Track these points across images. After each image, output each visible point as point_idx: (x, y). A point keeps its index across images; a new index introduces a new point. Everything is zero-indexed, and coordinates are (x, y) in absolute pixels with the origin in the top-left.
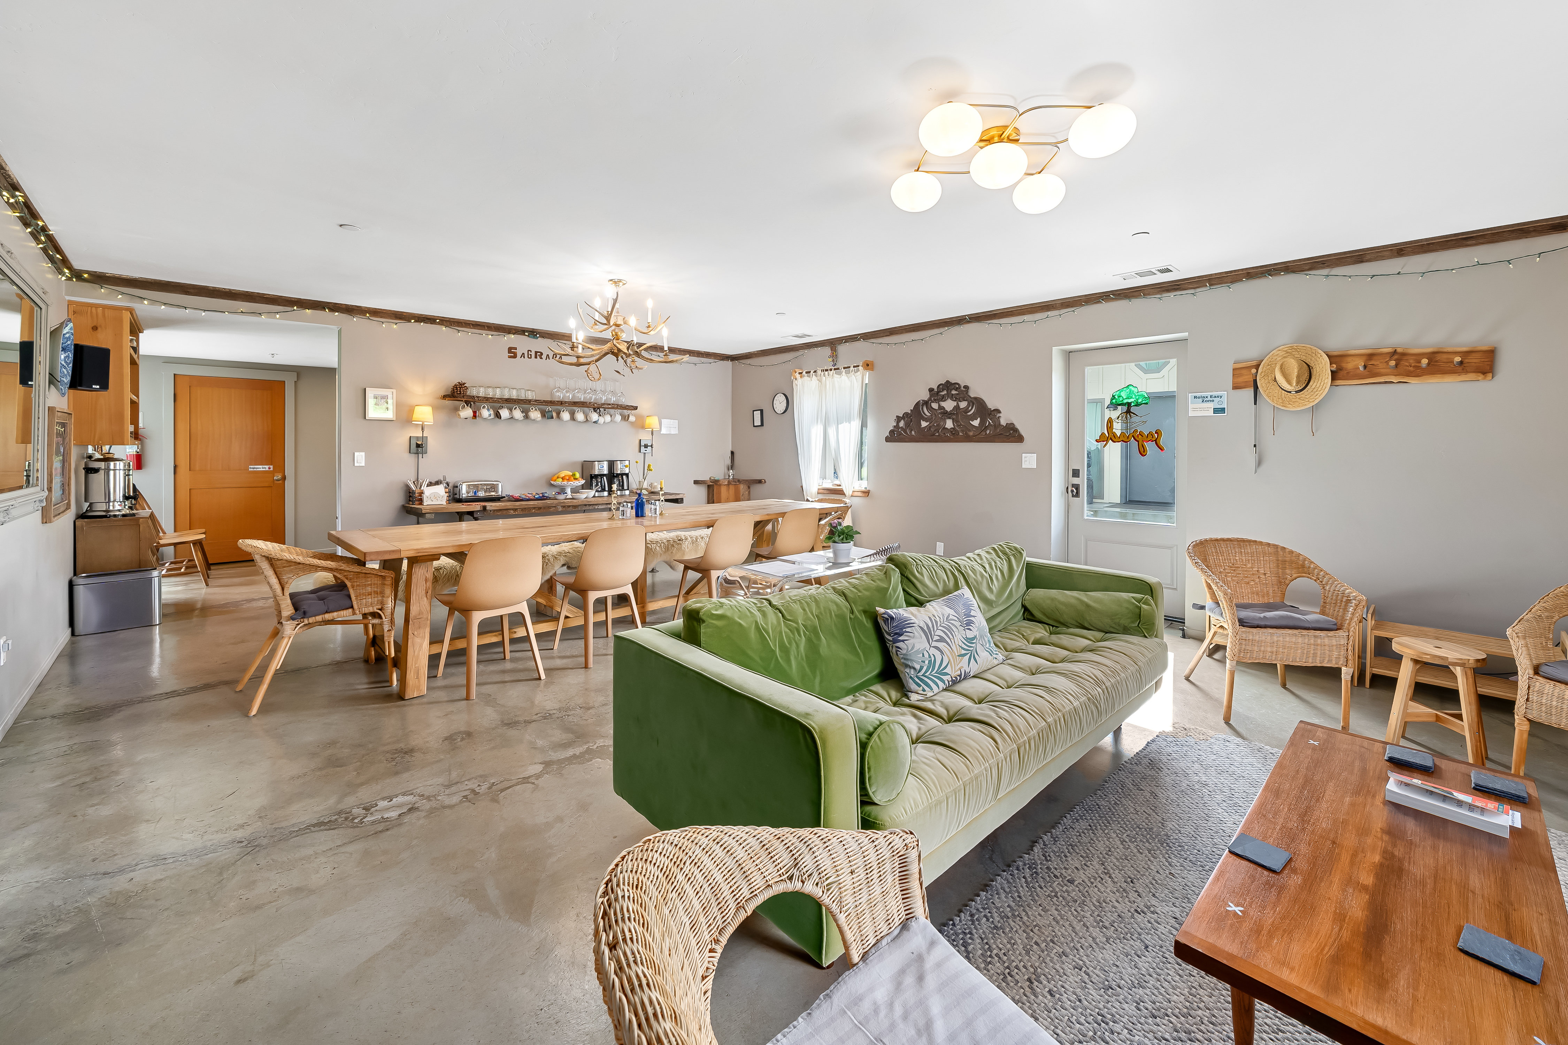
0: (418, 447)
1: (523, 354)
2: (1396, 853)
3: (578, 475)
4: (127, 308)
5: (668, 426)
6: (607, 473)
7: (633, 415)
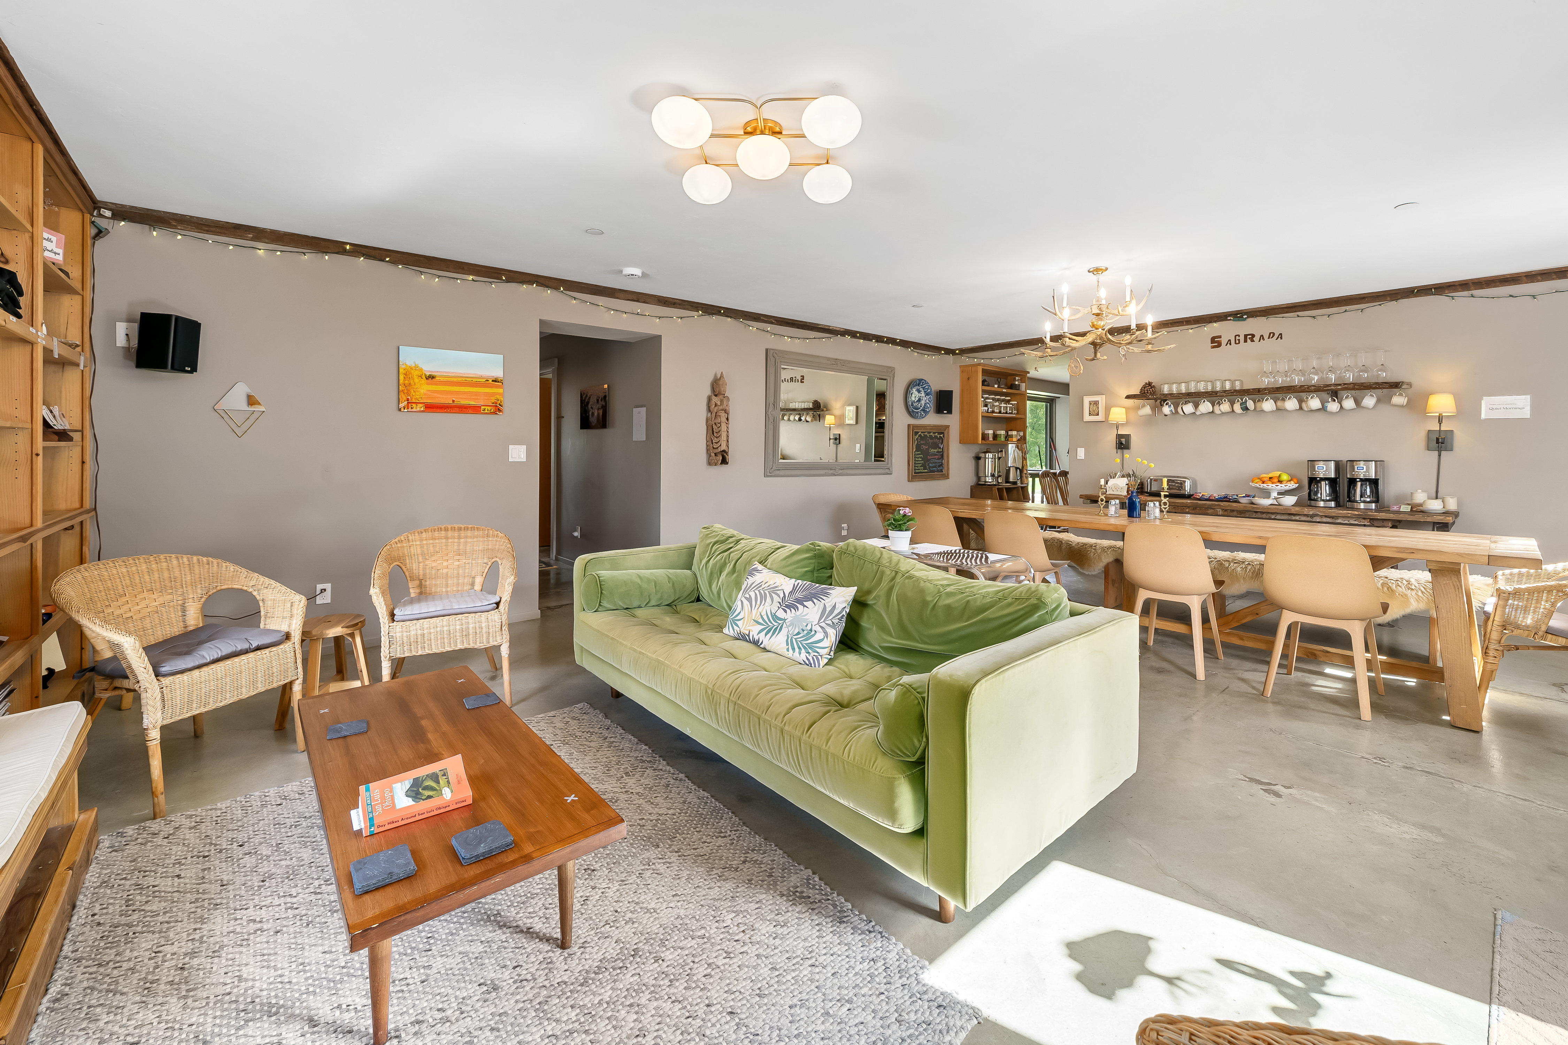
0: (1123, 444)
1: (1230, 340)
2: (422, 745)
3: (1285, 477)
4: (979, 364)
5: (1502, 406)
6: (1333, 476)
7: (1401, 395)
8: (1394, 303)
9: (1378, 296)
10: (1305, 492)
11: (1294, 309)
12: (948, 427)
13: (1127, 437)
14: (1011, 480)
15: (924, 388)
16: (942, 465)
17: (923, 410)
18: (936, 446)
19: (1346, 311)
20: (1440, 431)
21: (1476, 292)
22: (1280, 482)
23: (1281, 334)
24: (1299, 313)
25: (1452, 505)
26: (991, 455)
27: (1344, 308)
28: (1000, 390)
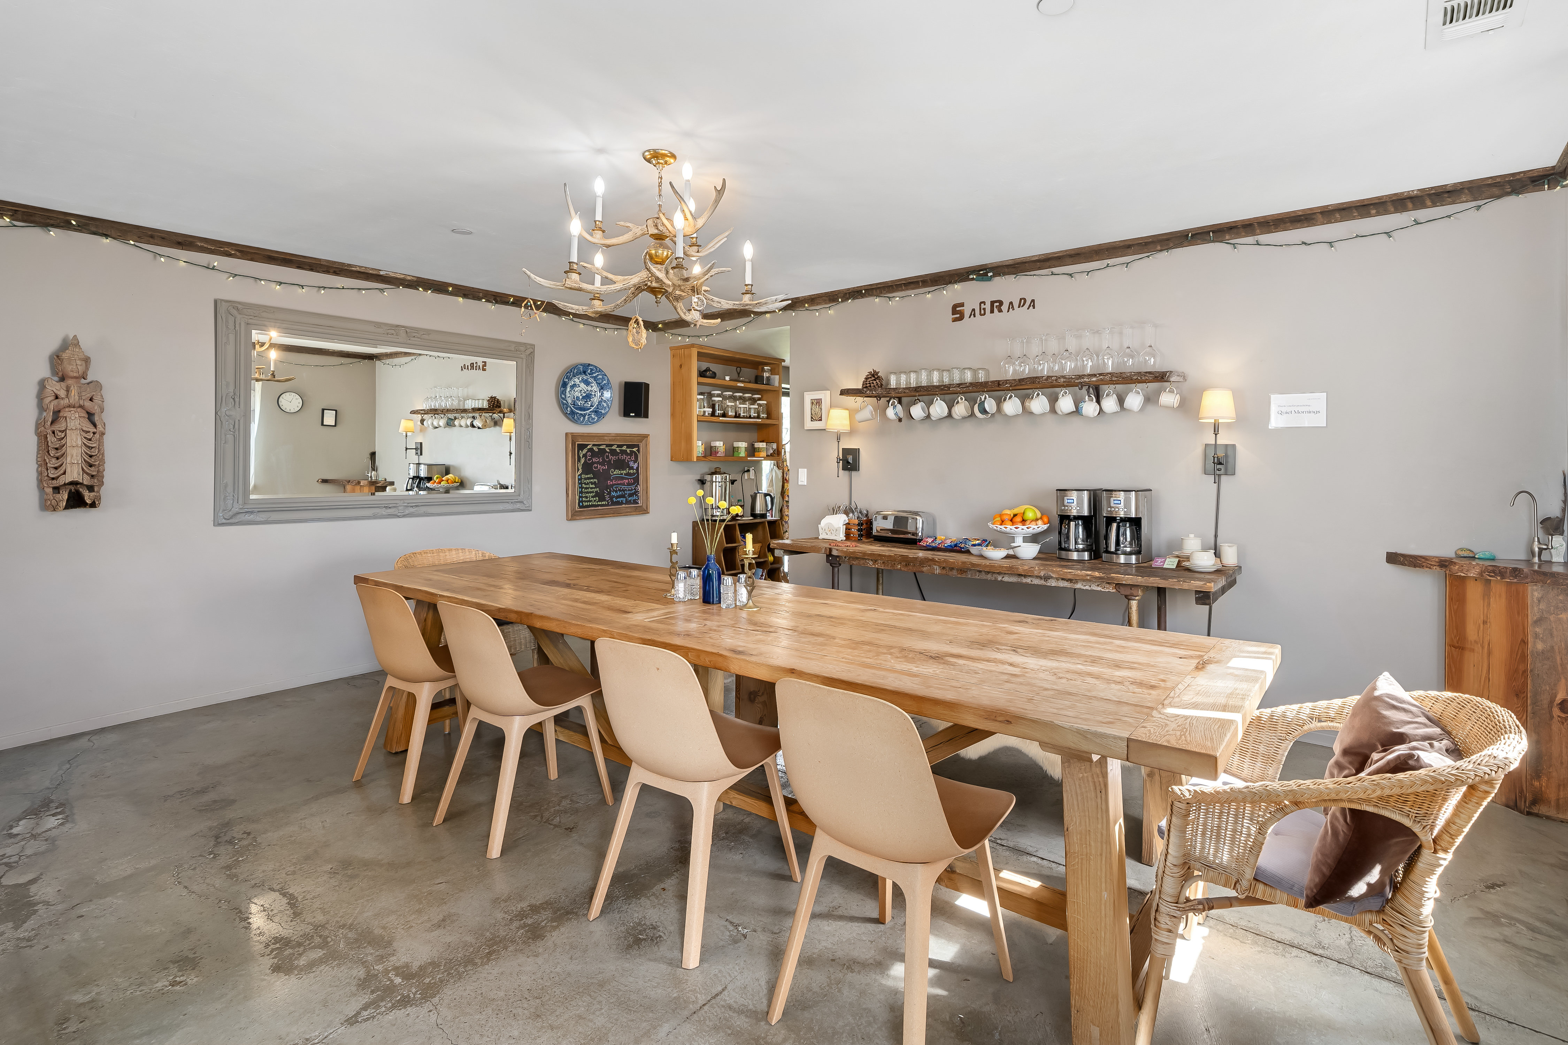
0: (850, 462)
1: (974, 310)
3: (1030, 515)
4: (693, 345)
5: (1293, 409)
6: (1086, 514)
7: (1171, 391)
8: (1165, 253)
9: (1147, 244)
10: (1053, 538)
11: (1048, 264)
12: (646, 436)
13: (855, 452)
14: (758, 511)
15: (595, 378)
16: (636, 493)
17: (596, 412)
18: (621, 465)
19: (1108, 266)
20: (1216, 445)
21: (1264, 238)
22: (1024, 521)
23: (1033, 301)
24: (1055, 270)
25: (1230, 557)
26: (718, 478)
27: (1106, 262)
28: (733, 383)
